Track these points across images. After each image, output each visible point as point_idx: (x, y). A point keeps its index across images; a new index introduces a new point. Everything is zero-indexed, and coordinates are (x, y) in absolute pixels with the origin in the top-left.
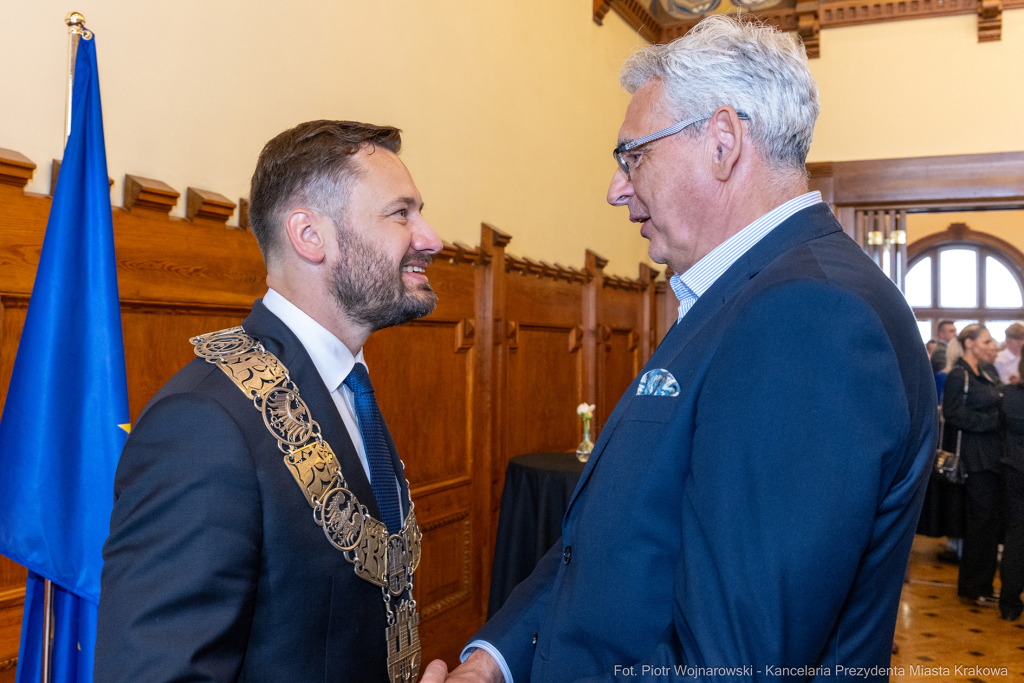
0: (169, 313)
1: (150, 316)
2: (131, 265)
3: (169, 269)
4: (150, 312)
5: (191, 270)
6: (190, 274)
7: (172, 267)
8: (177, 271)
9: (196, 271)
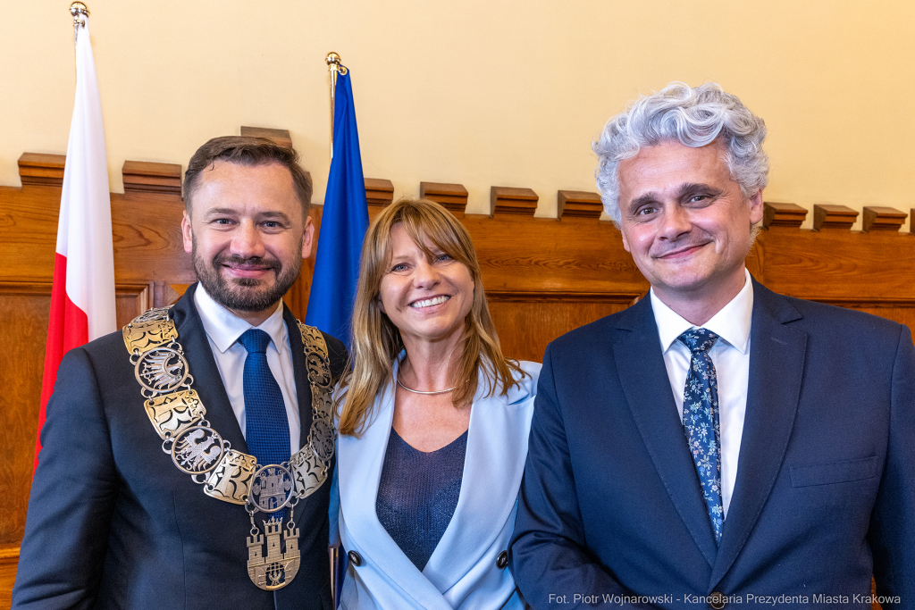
0: (539, 302)
1: (521, 305)
2: (496, 262)
3: (537, 263)
4: (520, 301)
5: (562, 263)
6: (561, 266)
7: (539, 261)
8: (544, 265)
9: (566, 264)
